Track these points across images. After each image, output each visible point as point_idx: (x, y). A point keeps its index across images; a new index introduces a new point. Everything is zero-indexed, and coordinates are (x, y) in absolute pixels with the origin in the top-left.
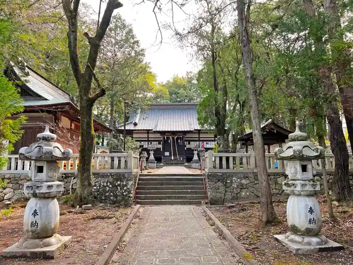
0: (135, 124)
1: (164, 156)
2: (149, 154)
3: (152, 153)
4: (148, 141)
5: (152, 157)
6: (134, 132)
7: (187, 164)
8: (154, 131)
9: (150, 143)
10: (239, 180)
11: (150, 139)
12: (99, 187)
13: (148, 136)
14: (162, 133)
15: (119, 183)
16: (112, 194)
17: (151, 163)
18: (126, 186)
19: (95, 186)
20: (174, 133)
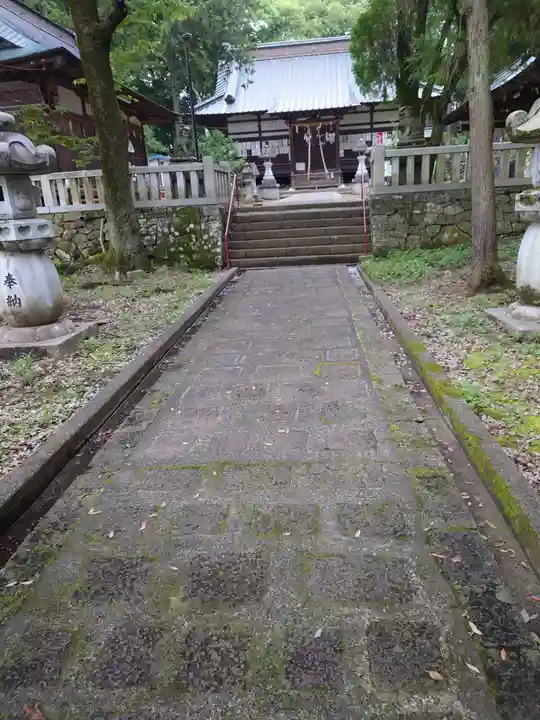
0: (230, 100)
1: (296, 172)
2: (262, 169)
3: (268, 165)
4: (260, 139)
5: (269, 175)
6: (229, 119)
7: (343, 186)
8: (272, 114)
9: (264, 143)
10: (439, 207)
11: (264, 135)
12: (154, 237)
13: (259, 126)
14: (290, 117)
15: (192, 226)
16: (181, 249)
17: (269, 188)
18: (206, 231)
19: (148, 234)
20: (313, 115)
